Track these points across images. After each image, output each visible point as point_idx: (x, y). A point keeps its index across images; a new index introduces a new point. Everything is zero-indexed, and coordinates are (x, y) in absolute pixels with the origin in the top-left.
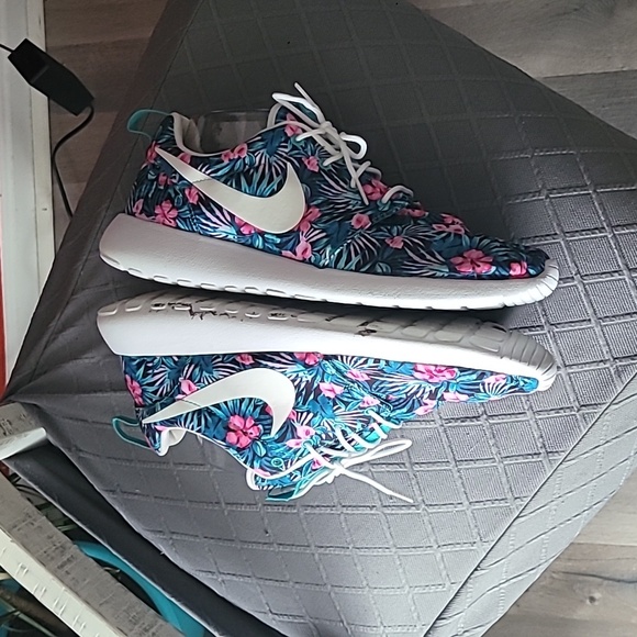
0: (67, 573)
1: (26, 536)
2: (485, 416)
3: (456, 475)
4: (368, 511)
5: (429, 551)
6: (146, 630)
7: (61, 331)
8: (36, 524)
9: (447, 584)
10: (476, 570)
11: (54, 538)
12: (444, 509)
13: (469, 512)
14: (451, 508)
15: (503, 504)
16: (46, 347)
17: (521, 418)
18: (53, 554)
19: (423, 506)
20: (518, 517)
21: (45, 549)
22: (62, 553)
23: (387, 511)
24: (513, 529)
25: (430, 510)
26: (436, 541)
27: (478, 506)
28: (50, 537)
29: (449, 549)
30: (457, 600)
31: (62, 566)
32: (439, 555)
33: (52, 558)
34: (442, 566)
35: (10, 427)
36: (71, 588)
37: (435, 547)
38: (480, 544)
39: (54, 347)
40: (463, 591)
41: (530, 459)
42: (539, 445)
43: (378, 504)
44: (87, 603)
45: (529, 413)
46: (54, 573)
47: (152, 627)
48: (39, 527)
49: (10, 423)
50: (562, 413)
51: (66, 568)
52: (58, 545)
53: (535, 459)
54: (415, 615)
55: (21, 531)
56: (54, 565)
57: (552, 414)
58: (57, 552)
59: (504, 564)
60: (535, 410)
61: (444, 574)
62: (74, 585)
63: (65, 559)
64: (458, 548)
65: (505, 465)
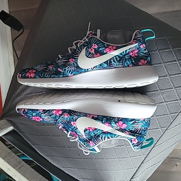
1: (9, 159)
5: (128, 159)
7: (16, 98)
9: (134, 168)
10: (142, 163)
19: (125, 145)
20: (153, 147)
21: (14, 163)
22: (20, 164)
24: (152, 151)
26: (130, 156)
28: (16, 159)
29: (134, 157)
30: (137, 172)
31: (20, 168)
32: (131, 160)
33: (17, 166)
34: (132, 163)
36: (22, 175)
37: (130, 157)
38: (143, 155)
39: (14, 102)
41: (156, 130)
42: (159, 126)
45: (155, 116)
46: (17, 170)
48: (13, 156)
49: (3, 126)
50: (165, 116)
51: (21, 169)
52: (19, 162)
53: (158, 130)
54: (125, 177)
55: (7, 158)
56: (17, 168)
57: (162, 116)
58: (18, 164)
59: (150, 161)
60: (157, 115)
61: (133, 165)
62: (24, 174)
63: (21, 166)
64: (136, 157)
65: (149, 132)
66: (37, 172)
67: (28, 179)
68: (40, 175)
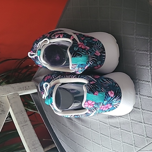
0: (24, 128)
1: (18, 116)
2: (120, 128)
3: (110, 141)
4: (89, 140)
6: (35, 148)
11: (25, 118)
12: (106, 148)
14: (108, 149)
18: (23, 122)
19: (101, 146)
21: (21, 121)
25: (103, 147)
28: (24, 118)
31: (23, 126)
33: (22, 123)
35: (28, 88)
36: (22, 132)
41: (130, 145)
42: (133, 143)
45: (132, 132)
48: (23, 115)
50: (141, 136)
51: (24, 127)
52: (25, 120)
55: (18, 115)
56: (21, 125)
57: (138, 135)
58: (24, 122)
60: (134, 132)
62: (24, 132)
63: (25, 124)
65: (123, 144)
66: (36, 134)
67: (24, 137)
68: (37, 138)
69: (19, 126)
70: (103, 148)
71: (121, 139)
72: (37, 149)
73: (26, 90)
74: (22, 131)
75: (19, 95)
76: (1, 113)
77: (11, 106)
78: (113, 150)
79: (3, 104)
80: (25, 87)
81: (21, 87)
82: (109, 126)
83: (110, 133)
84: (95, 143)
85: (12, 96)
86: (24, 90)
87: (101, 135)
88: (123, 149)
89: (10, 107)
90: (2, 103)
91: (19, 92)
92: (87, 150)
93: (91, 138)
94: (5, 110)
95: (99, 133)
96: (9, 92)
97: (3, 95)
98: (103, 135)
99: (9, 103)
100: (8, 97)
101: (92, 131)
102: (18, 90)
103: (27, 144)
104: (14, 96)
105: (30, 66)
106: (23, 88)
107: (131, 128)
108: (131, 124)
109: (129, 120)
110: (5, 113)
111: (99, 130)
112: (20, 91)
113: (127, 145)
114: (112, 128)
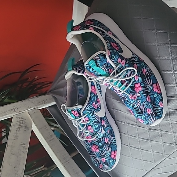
0: (51, 143)
2: (160, 130)
3: (150, 144)
4: (126, 146)
5: (140, 161)
6: (67, 162)
7: (61, 80)
8: (47, 128)
9: (145, 170)
10: (153, 169)
13: (152, 154)
14: (147, 152)
15: (162, 154)
16: (58, 83)
17: (170, 133)
18: (49, 137)
19: (140, 149)
20: (165, 159)
21: (47, 135)
22: (51, 137)
23: (131, 148)
24: (164, 162)
26: (143, 159)
27: (155, 153)
28: (49, 132)
29: (146, 162)
30: (147, 175)
31: (50, 141)
32: (143, 162)
34: (144, 165)
35: (46, 101)
37: (142, 160)
38: (154, 163)
39: (59, 83)
40: (149, 173)
41: (171, 145)
42: (174, 142)
43: (129, 145)
44: (54, 151)
45: (172, 133)
47: (68, 161)
48: (47, 129)
51: (51, 141)
52: (51, 135)
53: (172, 145)
54: (136, 175)
55: (42, 130)
56: (48, 140)
59: (161, 169)
60: (174, 132)
61: (144, 167)
62: (52, 146)
63: (51, 139)
64: (148, 162)
65: (164, 145)
69: (46, 141)
70: (142, 151)
71: (161, 140)
72: (68, 162)
73: (45, 103)
74: (50, 146)
75: (39, 109)
76: (25, 129)
77: (33, 121)
78: (153, 152)
79: (25, 121)
80: (44, 101)
81: (40, 101)
82: (148, 130)
83: (150, 136)
84: (133, 148)
85: (32, 111)
86: (43, 103)
87: (140, 139)
88: (164, 149)
89: (33, 123)
90: (24, 119)
91: (38, 107)
92: (123, 156)
93: (129, 143)
94: (28, 126)
95: (138, 137)
96: (29, 107)
97: (24, 111)
98: (142, 139)
99: (31, 119)
100: (28, 112)
101: (129, 136)
102: (37, 104)
103: (58, 158)
104: (35, 111)
105: (30, 78)
106: (42, 102)
107: (171, 128)
108: (171, 125)
109: (169, 122)
110: (28, 130)
111: (137, 135)
112: (39, 105)
113: (168, 144)
114: (151, 131)
